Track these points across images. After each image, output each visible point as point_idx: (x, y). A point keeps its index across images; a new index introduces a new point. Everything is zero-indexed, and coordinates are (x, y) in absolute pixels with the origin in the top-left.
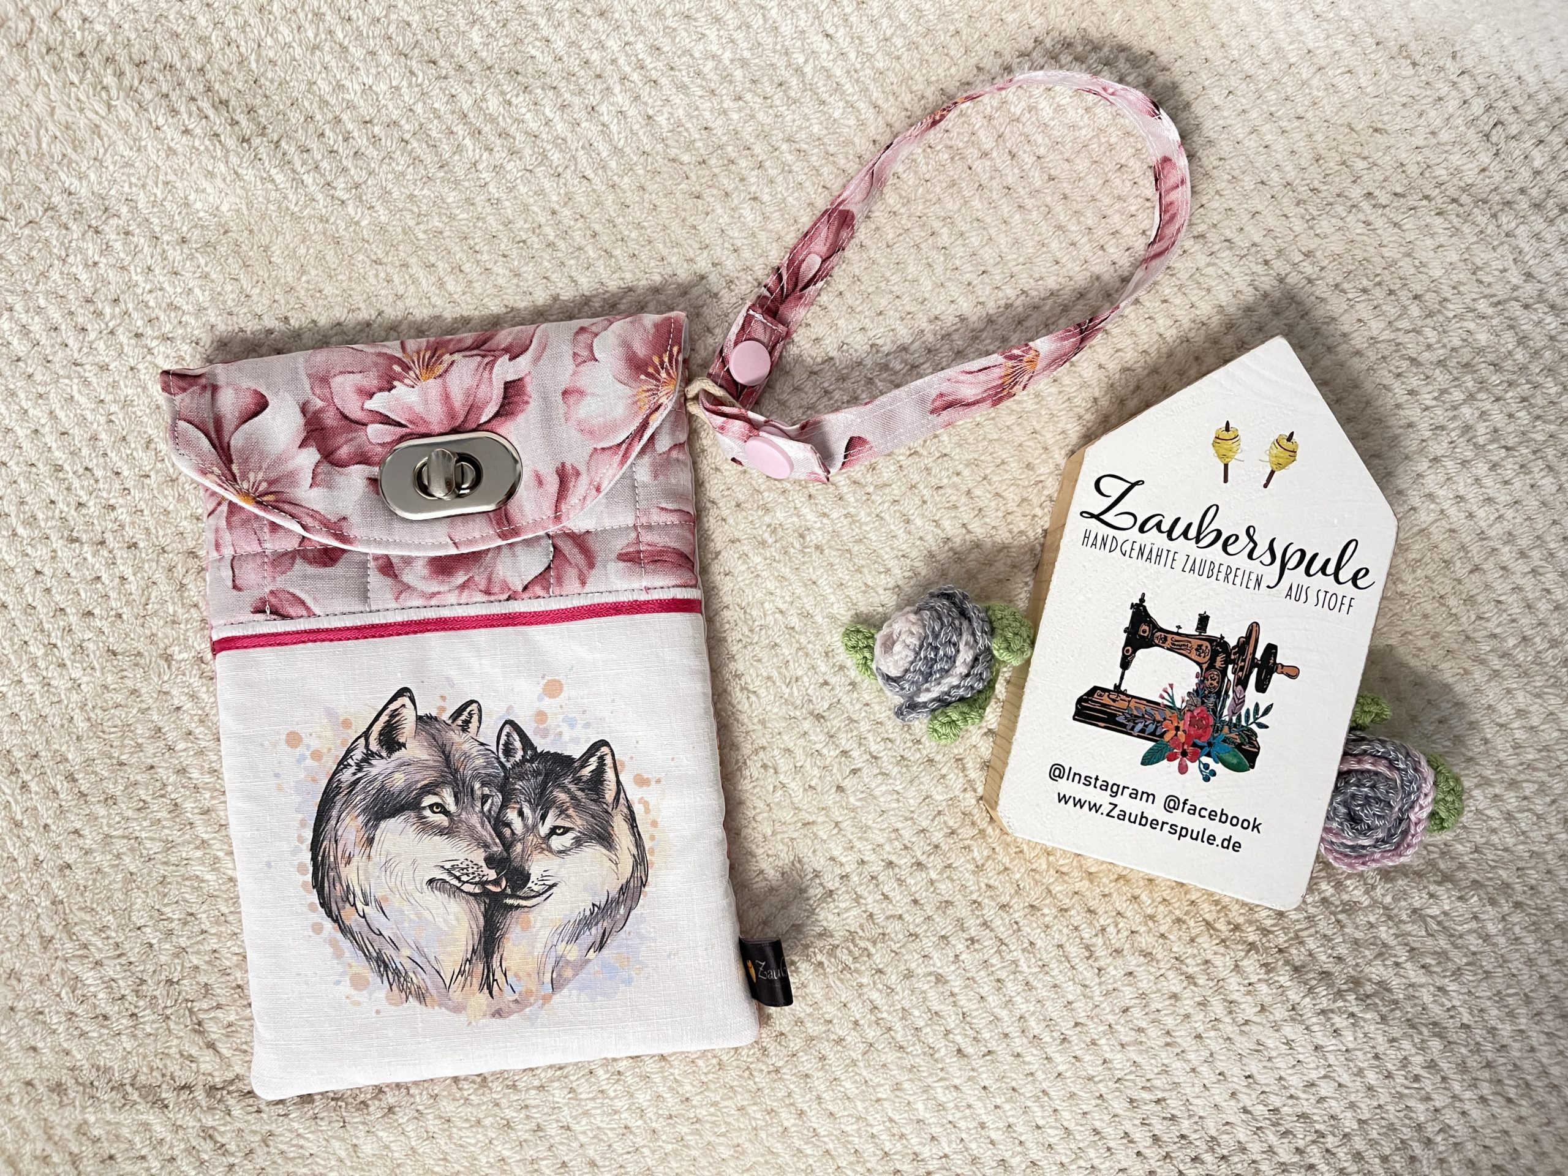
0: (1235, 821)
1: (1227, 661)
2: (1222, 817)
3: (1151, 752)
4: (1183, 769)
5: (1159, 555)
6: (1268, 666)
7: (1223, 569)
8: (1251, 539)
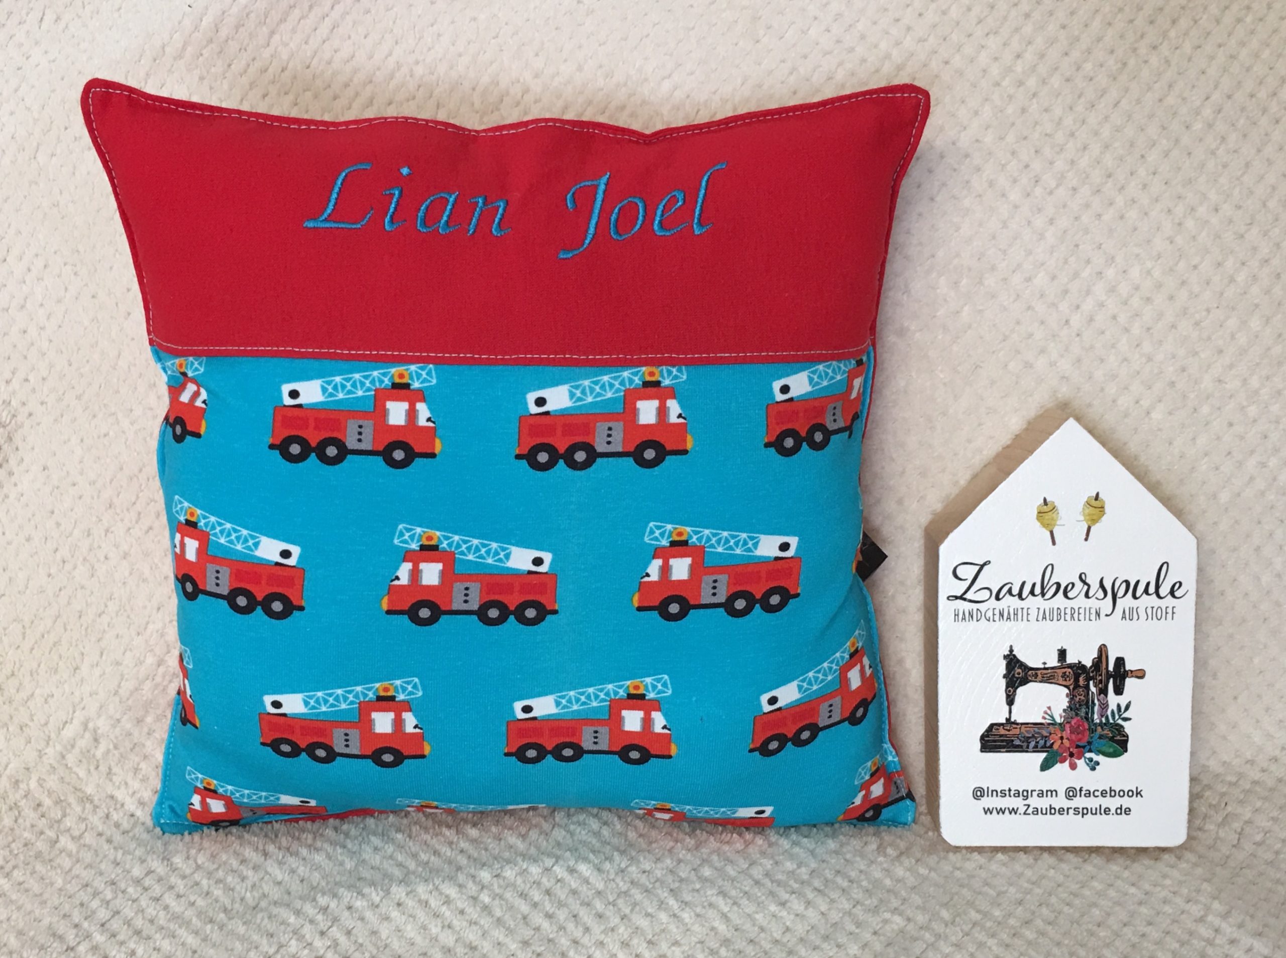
0: (1122, 794)
1: (1088, 679)
2: (1112, 793)
3: (1046, 760)
4: (1073, 767)
5: (1016, 614)
6: (1121, 674)
7: (1068, 611)
8: (1084, 582)
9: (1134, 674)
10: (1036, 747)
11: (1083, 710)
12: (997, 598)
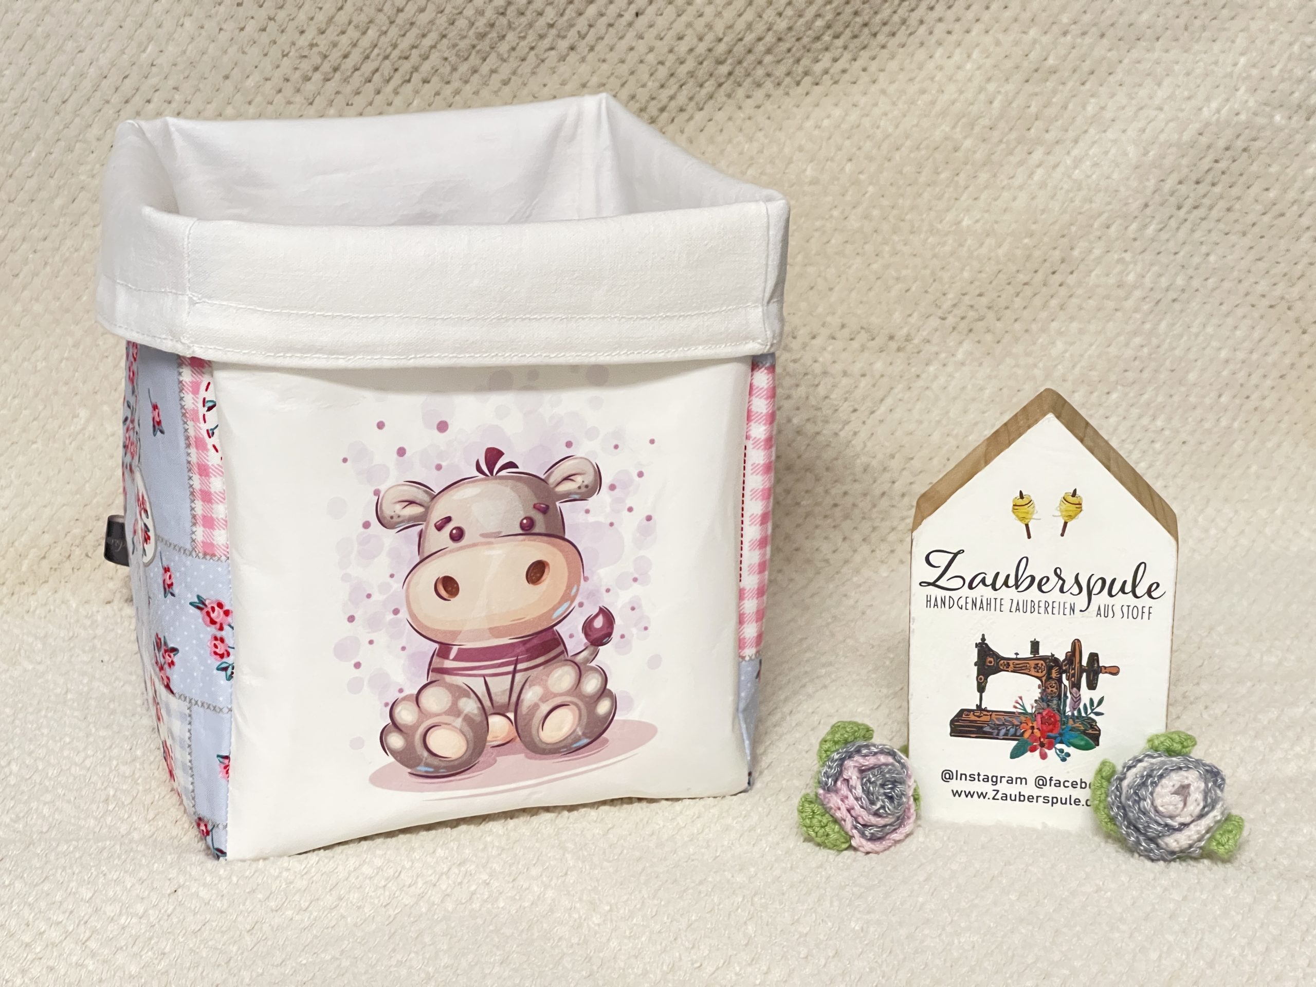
2: (1082, 784)
3: (1016, 748)
4: (1044, 756)
5: (989, 604)
6: (1094, 669)
7: (1042, 604)
8: (1060, 578)
9: (1107, 670)
10: (1006, 734)
11: (1055, 702)
12: (971, 587)
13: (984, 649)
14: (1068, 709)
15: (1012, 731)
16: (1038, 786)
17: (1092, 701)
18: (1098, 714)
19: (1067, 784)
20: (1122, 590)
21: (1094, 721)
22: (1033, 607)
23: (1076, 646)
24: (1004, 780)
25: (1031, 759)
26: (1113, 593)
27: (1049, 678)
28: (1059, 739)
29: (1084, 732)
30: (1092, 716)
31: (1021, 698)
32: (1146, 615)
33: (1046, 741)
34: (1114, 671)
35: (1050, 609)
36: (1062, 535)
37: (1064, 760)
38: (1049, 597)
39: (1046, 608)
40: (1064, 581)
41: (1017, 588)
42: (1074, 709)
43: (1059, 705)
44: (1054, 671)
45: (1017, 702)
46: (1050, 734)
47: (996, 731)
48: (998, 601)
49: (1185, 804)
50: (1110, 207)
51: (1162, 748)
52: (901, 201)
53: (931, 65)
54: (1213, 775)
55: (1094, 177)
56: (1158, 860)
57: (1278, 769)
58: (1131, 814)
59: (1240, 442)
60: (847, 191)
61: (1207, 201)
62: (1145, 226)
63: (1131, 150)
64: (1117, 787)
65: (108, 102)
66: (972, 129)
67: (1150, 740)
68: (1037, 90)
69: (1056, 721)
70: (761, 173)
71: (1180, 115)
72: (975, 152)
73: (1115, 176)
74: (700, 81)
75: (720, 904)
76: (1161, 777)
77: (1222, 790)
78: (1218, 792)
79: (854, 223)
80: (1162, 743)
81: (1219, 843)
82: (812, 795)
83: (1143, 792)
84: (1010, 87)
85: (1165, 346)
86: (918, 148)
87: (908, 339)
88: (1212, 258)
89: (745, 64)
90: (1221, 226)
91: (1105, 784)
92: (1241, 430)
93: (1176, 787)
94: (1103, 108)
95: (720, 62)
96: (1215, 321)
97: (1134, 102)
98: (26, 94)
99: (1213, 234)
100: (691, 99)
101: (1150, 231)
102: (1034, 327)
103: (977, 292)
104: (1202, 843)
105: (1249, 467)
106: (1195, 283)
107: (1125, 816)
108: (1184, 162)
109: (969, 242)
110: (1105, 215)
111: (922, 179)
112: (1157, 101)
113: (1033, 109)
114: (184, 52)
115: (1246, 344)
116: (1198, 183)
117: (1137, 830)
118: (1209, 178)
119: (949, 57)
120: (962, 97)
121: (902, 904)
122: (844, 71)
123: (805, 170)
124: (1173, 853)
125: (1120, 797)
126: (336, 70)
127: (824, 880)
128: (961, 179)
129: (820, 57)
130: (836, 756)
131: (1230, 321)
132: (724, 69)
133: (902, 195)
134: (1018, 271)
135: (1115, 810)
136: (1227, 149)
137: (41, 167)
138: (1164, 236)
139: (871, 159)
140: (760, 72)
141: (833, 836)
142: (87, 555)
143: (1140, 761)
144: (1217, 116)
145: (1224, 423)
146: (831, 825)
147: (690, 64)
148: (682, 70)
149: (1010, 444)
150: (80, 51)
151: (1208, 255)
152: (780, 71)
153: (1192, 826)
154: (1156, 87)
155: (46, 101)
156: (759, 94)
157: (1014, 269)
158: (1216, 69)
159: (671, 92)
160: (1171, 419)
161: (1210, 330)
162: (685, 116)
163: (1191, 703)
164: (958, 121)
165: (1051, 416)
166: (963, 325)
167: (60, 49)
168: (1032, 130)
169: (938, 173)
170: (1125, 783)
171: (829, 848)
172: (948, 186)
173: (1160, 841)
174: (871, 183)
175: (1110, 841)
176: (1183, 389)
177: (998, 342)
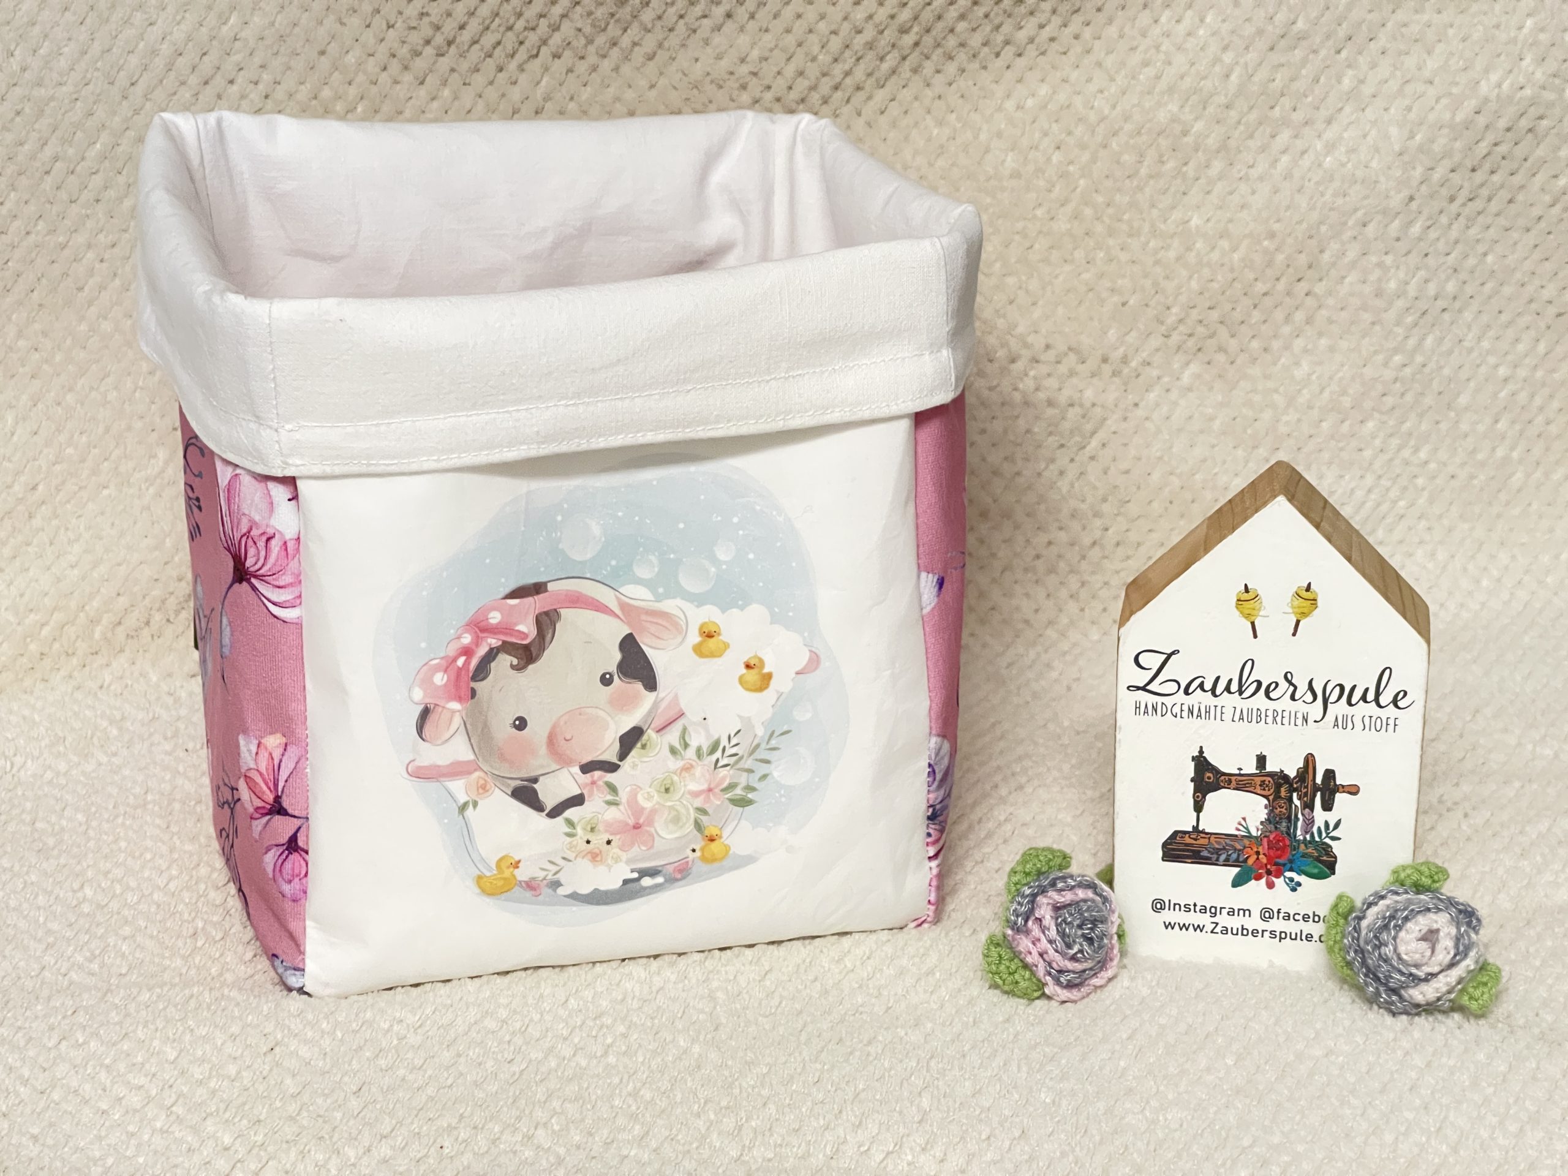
2: (1315, 918)
5: (1208, 712)
6: (1330, 788)
7: (1270, 713)
8: (1290, 683)
9: (1346, 789)
10: (1227, 860)
11: (1284, 824)
12: (1186, 692)
13: (1201, 763)
14: (1299, 832)
15: (1234, 856)
16: (1264, 919)
17: (1327, 824)
18: (1334, 839)
19: (1297, 917)
20: (1364, 698)
21: (1330, 847)
22: (1259, 716)
23: (1310, 760)
24: (1224, 912)
25: (1256, 888)
26: (1353, 702)
27: (1277, 796)
28: (1288, 866)
29: (1318, 859)
30: (1327, 840)
31: (1244, 819)
32: (1391, 728)
33: (1273, 868)
34: (1353, 790)
35: (1279, 719)
36: (1294, 634)
37: (1294, 890)
38: (1278, 706)
39: (1275, 718)
40: (1296, 688)
41: (1241, 692)
42: (1307, 833)
43: (1289, 828)
44: (1283, 789)
45: (1240, 824)
46: (1278, 860)
47: (1215, 856)
48: (1219, 709)
49: (1433, 952)
50: (1366, 202)
51: (1408, 882)
52: (1118, 197)
53: (1156, 31)
54: (1467, 916)
55: (1349, 165)
56: (1401, 1013)
57: (1546, 896)
58: (1370, 962)
59: (1519, 475)
60: (1053, 186)
61: (1485, 192)
62: (1410, 223)
63: (1394, 131)
64: (1355, 928)
65: (183, 83)
66: (1204, 108)
67: (1395, 872)
68: (1283, 60)
69: (1285, 846)
70: (953, 165)
71: (1455, 90)
72: (1207, 136)
73: (1374, 164)
74: (881, 53)
75: (891, 1069)
76: (1406, 919)
77: (1477, 933)
78: (1473, 935)
79: (1062, 225)
80: (1409, 876)
81: (1471, 998)
82: (1000, 936)
83: (1384, 936)
84: (1251, 57)
85: (1432, 365)
86: (1139, 133)
87: (1125, 360)
88: (1490, 259)
89: (934, 33)
90: (1502, 221)
91: (1342, 921)
92: (1521, 461)
93: (1423, 932)
94: (1362, 82)
95: (904, 31)
96: (1491, 333)
97: (1398, 73)
98: (89, 76)
99: (1492, 230)
100: (870, 75)
101: (1416, 229)
102: (1276, 345)
103: (1207, 305)
104: (1453, 996)
105: (1530, 505)
106: (1469, 290)
107: (1364, 963)
108: (1458, 145)
109: (1198, 245)
110: (1360, 214)
111: (1143, 171)
112: (1427, 73)
113: (1278, 83)
114: (272, 24)
115: (1527, 361)
116: (1473, 170)
117: (1377, 979)
118: (1487, 166)
119: (1178, 21)
120: (1193, 70)
121: (1101, 1069)
122: (1052, 39)
123: (1004, 161)
124: (1418, 1006)
125: (1358, 940)
126: (450, 43)
127: (1011, 1037)
128: (1190, 170)
129: (1022, 24)
130: (1028, 892)
131: (1510, 333)
132: (908, 40)
133: (1119, 190)
134: (1256, 280)
135: (1352, 954)
136: (1508, 130)
137: (107, 161)
138: (1433, 234)
139: (1083, 147)
140: (952, 42)
141: (1023, 984)
142: (168, 620)
143: (1383, 897)
144: (1496, 90)
145: (1500, 453)
146: (1022, 972)
147: (869, 34)
148: (859, 41)
149: (1234, 529)
150: (151, 24)
151: (1485, 254)
152: (976, 40)
153: (1441, 976)
154: (1425, 56)
155: (112, 83)
156: (951, 68)
157: (1252, 276)
158: (1497, 32)
159: (847, 67)
160: (1436, 450)
161: (1485, 344)
162: (861, 96)
163: (1448, 810)
164: (1187, 100)
165: (1281, 499)
166: (1191, 343)
167: (127, 22)
168: (1277, 108)
169: (1163, 162)
170: (1364, 923)
171: (1019, 997)
172: (1174, 177)
173: (1403, 992)
174: (1083, 176)
175: (1346, 987)
176: (1452, 414)
177: (1232, 363)
